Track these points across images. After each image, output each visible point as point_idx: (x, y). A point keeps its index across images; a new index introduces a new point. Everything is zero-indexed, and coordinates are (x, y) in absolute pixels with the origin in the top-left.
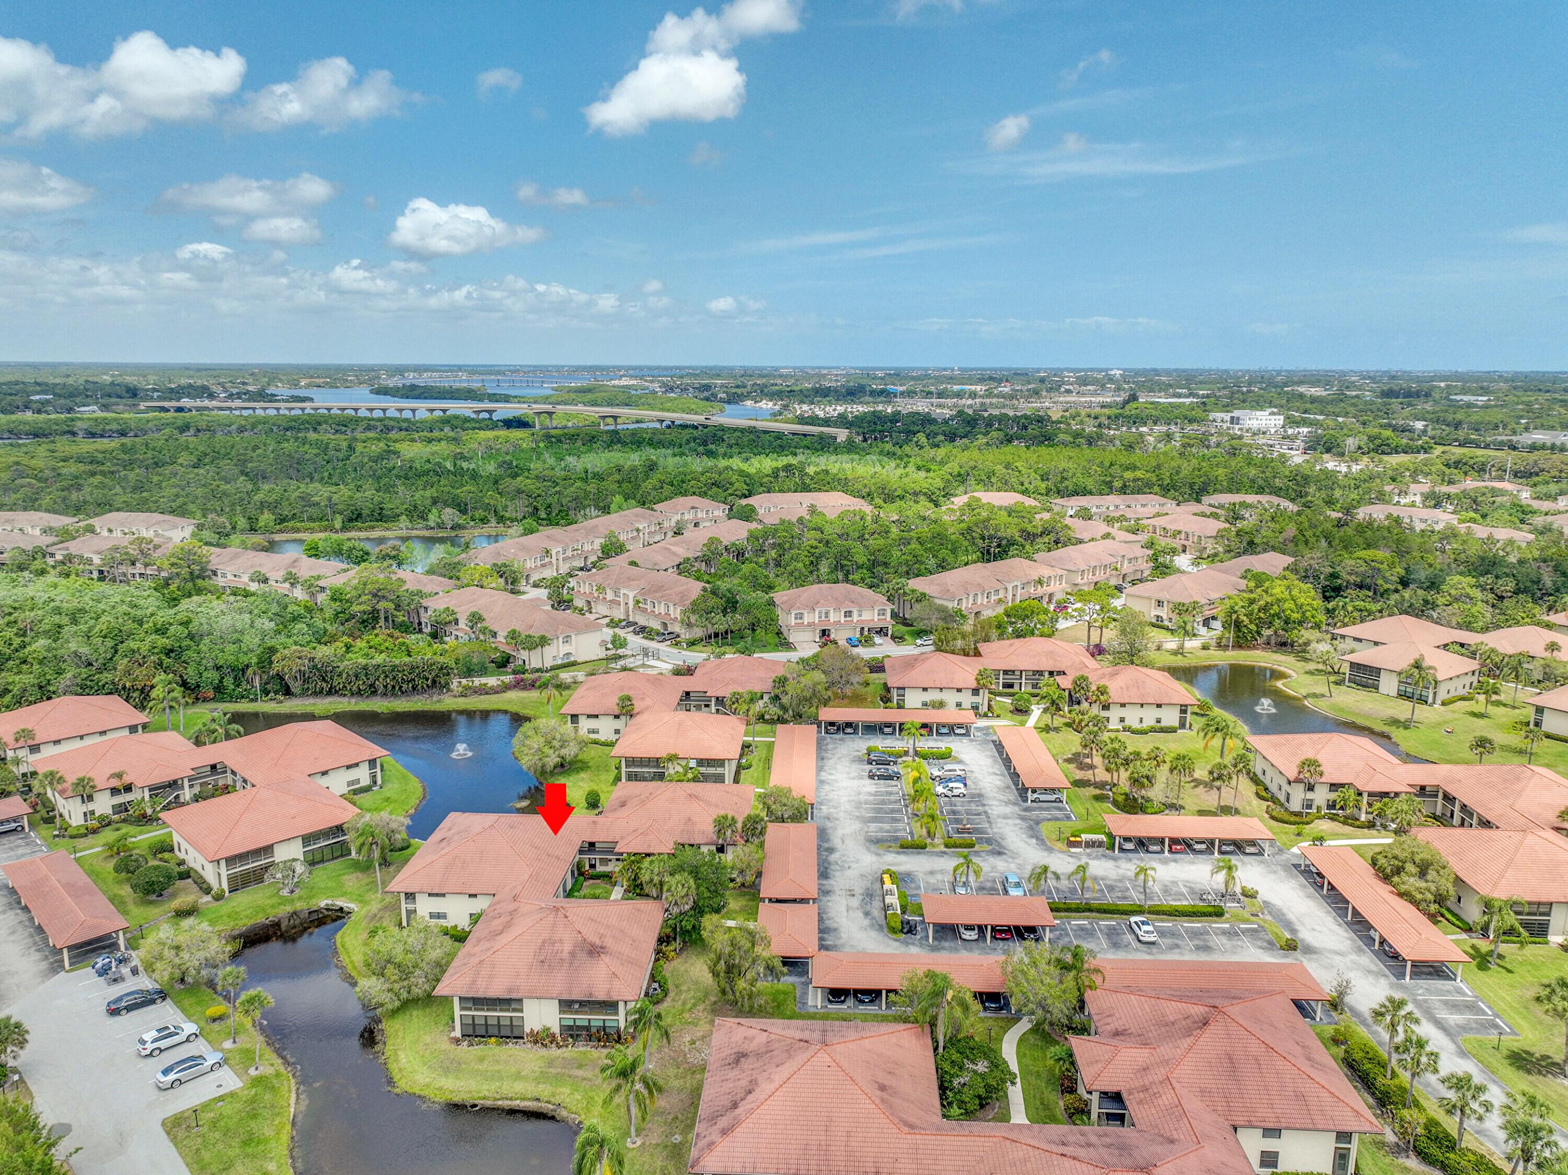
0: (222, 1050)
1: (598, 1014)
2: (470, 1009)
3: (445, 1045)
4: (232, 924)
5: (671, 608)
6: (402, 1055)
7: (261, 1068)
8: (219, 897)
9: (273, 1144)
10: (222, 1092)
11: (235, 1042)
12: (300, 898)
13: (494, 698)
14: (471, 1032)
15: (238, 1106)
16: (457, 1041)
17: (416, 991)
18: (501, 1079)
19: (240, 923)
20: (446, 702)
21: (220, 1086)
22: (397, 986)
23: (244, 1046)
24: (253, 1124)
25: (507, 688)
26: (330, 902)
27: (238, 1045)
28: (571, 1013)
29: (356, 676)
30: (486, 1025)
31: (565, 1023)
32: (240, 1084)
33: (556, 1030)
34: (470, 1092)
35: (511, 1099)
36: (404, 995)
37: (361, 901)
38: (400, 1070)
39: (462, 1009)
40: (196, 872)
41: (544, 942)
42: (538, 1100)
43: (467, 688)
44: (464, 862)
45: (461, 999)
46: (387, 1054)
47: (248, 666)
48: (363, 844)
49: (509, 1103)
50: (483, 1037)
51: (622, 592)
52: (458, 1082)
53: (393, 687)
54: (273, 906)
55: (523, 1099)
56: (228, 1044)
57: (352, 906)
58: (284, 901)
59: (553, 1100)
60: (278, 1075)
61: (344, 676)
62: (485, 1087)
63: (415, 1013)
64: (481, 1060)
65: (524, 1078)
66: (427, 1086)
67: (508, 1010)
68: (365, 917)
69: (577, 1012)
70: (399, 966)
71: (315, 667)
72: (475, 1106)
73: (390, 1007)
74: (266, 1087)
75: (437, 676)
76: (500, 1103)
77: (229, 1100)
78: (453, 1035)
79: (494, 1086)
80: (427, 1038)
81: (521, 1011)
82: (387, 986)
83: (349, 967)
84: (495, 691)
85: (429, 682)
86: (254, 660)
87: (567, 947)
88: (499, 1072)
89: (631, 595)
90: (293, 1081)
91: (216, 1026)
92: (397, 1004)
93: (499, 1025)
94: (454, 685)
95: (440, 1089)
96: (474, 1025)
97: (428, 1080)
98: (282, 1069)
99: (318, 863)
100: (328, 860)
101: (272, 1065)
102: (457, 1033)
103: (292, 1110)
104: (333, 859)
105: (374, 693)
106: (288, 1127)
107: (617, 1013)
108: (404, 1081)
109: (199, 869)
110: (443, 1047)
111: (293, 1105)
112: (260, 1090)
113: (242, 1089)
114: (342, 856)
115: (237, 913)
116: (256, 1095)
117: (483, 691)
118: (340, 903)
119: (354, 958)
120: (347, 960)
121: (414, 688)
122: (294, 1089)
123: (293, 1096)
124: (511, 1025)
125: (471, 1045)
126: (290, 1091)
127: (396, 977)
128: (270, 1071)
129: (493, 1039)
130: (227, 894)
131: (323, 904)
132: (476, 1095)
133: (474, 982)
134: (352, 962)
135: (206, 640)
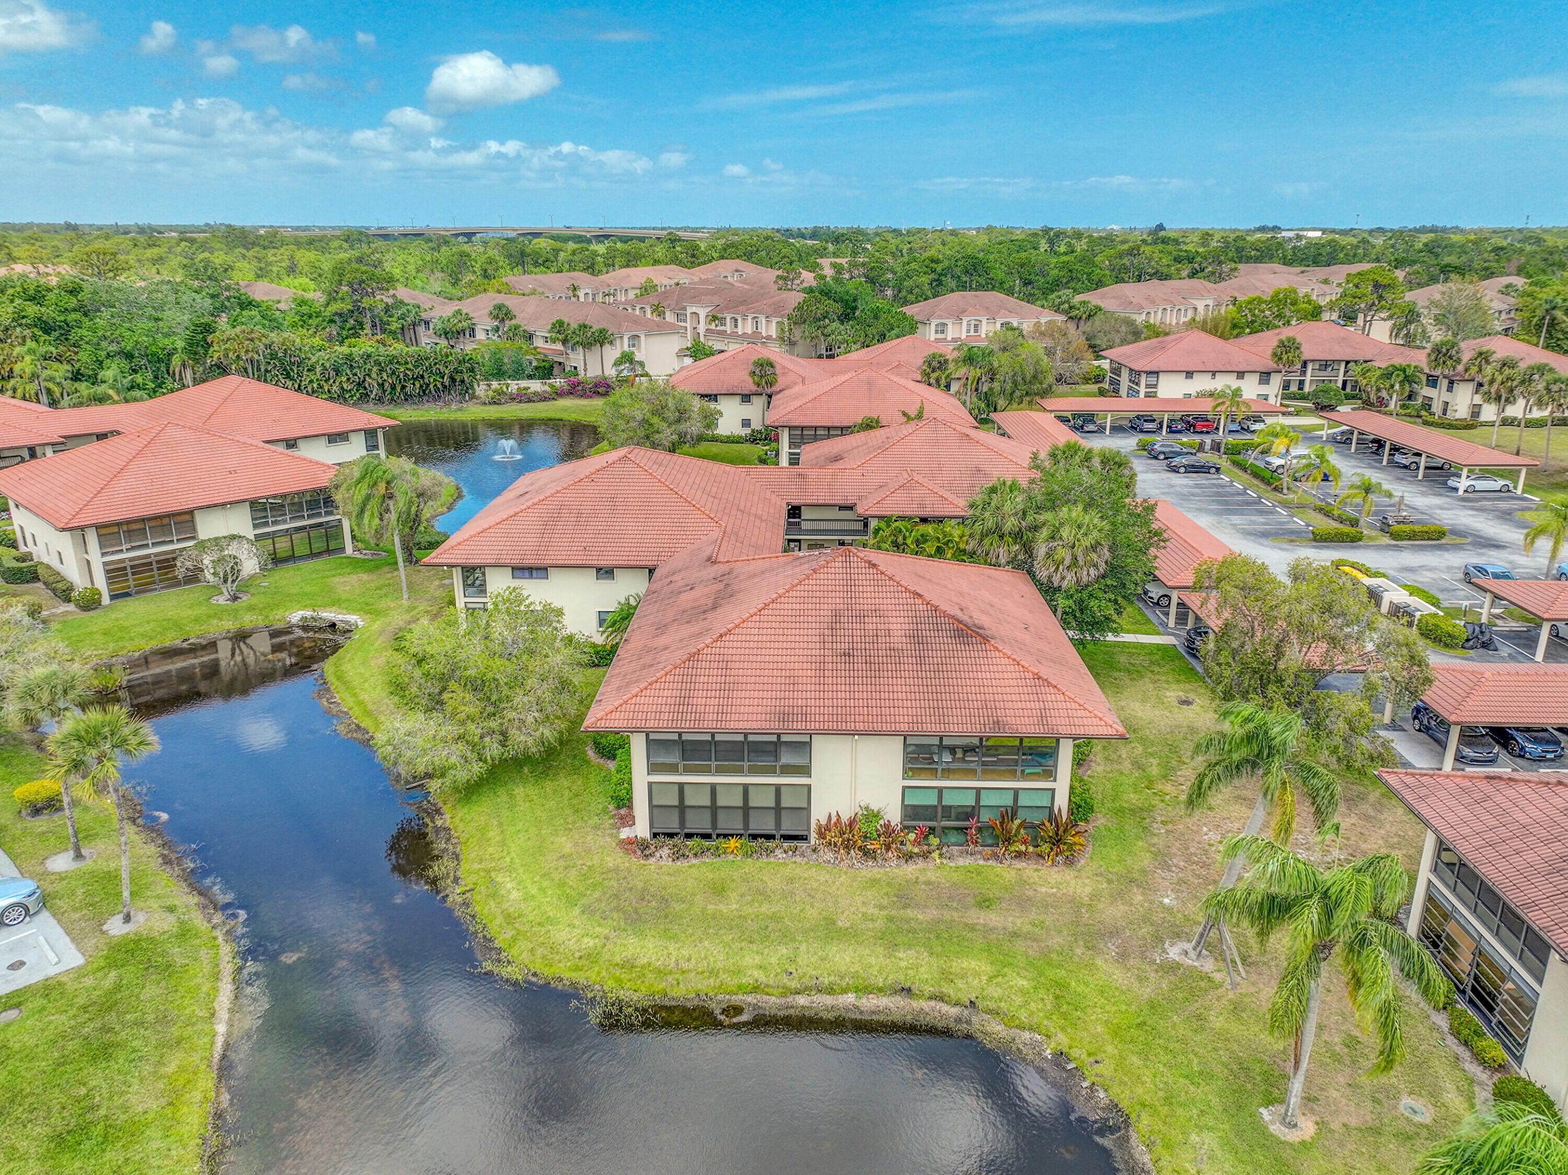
0: (44, 875)
1: (1001, 776)
2: (672, 769)
3: (616, 859)
4: (111, 645)
5: (763, 319)
6: (507, 883)
7: (140, 918)
8: (90, 604)
9: (154, 1141)
10: (21, 979)
11: (79, 856)
12: (251, 608)
13: (541, 405)
14: (674, 826)
15: (60, 1021)
16: (640, 848)
17: (523, 740)
18: (786, 936)
19: (130, 646)
20: (470, 412)
21: (16, 966)
22: (473, 729)
23: (103, 866)
24: (96, 1078)
25: (559, 394)
26: (308, 614)
27: (88, 865)
28: (933, 773)
29: (338, 372)
30: (714, 808)
31: (915, 799)
32: (74, 958)
33: (894, 815)
34: (713, 973)
35: (830, 991)
36: (493, 750)
37: (368, 610)
38: (510, 919)
39: (653, 768)
40: (48, 567)
41: (836, 615)
42: (907, 991)
43: (500, 393)
44: (579, 514)
45: (652, 745)
46: (468, 881)
47: (170, 355)
48: (368, 498)
49: (828, 1000)
50: (707, 836)
51: (689, 310)
52: (672, 947)
53: (393, 387)
54: (196, 620)
55: (866, 990)
56: (62, 863)
57: (352, 618)
58: (218, 614)
59: (947, 989)
60: (184, 933)
61: (318, 369)
62: (750, 959)
63: (519, 791)
64: (719, 890)
65: (850, 935)
66: (591, 957)
67: (770, 771)
68: (381, 633)
69: (948, 773)
70: (477, 686)
71: (273, 356)
72: (738, 1010)
73: (462, 776)
74: (149, 966)
75: (457, 371)
76: (802, 1000)
77: (40, 1002)
78: (625, 833)
79: (777, 955)
80: (565, 844)
81: (805, 770)
82: (450, 729)
83: (356, 712)
84: (543, 398)
85: (446, 380)
86: (180, 344)
87: (898, 626)
88: (777, 918)
89: (703, 313)
90: (226, 950)
91: (41, 823)
92: (477, 769)
93: (746, 809)
94: (481, 390)
95: (628, 965)
96: (682, 808)
97: (589, 942)
98: (198, 920)
99: (285, 560)
100: (302, 558)
101: (171, 909)
102: (642, 829)
103: (221, 1028)
104: (313, 555)
105: (365, 397)
106: (206, 1082)
107: (1050, 774)
108: (524, 945)
109: (55, 564)
110: (610, 862)
111: (223, 1015)
112: (130, 973)
113: (79, 973)
114: (328, 551)
115: (122, 628)
116: (118, 988)
117: (523, 397)
118: (329, 615)
119: (364, 696)
120: (350, 702)
121: (424, 391)
122: (227, 969)
123: (226, 989)
124: (778, 809)
125: (678, 855)
126: (217, 977)
127: (471, 710)
128: (163, 924)
129: (733, 843)
130: (106, 600)
131: (296, 617)
132: (731, 982)
133: (684, 701)
134: (360, 703)
135: (106, 313)
